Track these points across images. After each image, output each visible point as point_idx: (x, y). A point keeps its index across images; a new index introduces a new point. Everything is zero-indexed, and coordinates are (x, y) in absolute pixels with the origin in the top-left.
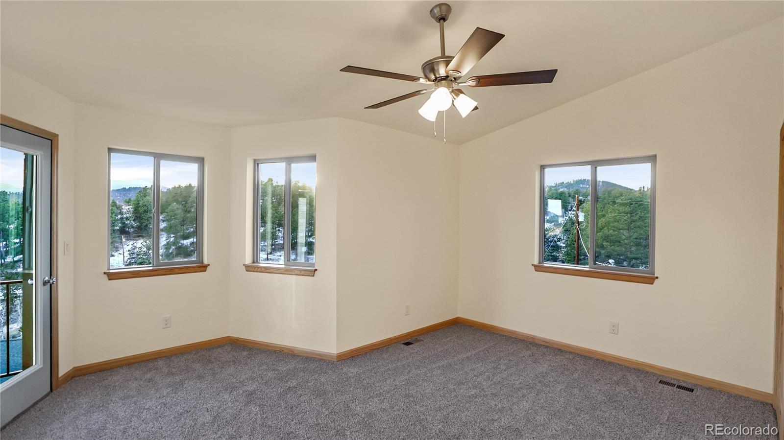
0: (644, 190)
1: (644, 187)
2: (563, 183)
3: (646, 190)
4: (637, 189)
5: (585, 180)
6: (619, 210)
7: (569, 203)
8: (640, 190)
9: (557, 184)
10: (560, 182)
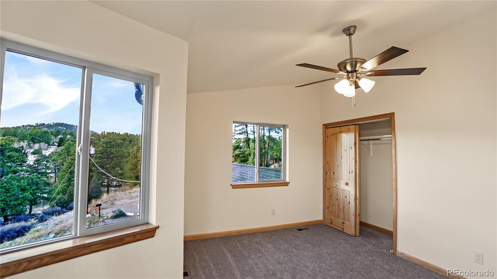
0: (104, 134)
1: (104, 132)
2: (44, 124)
3: (106, 134)
4: (100, 133)
5: (63, 123)
6: (103, 146)
7: (51, 140)
8: (102, 134)
9: (38, 124)
10: (41, 123)
